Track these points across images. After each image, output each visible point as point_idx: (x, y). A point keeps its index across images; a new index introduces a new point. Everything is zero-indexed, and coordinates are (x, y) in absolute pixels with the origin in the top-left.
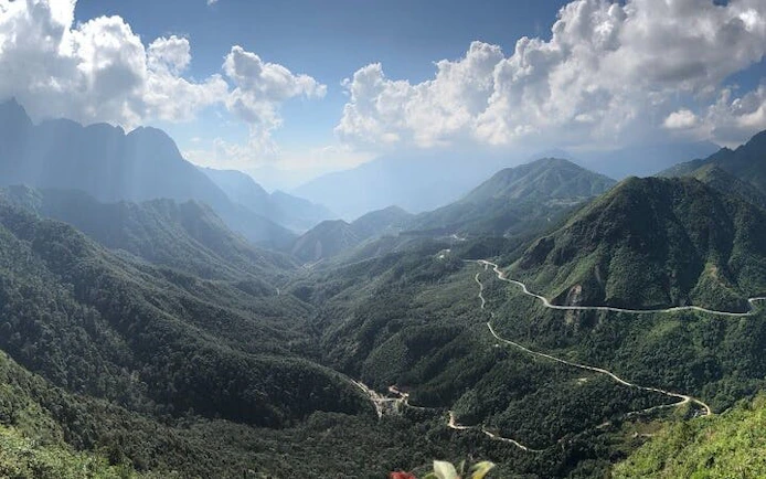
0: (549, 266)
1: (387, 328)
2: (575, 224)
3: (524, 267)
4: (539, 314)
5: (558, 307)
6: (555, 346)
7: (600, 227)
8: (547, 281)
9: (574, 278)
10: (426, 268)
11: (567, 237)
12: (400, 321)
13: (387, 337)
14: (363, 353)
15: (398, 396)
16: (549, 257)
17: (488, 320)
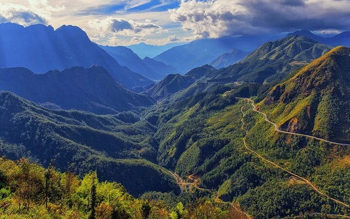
0: (281, 104)
1: (191, 139)
2: (298, 77)
3: (266, 103)
4: (271, 135)
5: (282, 132)
6: (278, 157)
7: (313, 79)
8: (278, 114)
9: (293, 113)
10: (216, 102)
11: (292, 85)
12: (198, 135)
13: (191, 145)
14: (178, 155)
15: (192, 181)
16: (281, 98)
17: (244, 136)
